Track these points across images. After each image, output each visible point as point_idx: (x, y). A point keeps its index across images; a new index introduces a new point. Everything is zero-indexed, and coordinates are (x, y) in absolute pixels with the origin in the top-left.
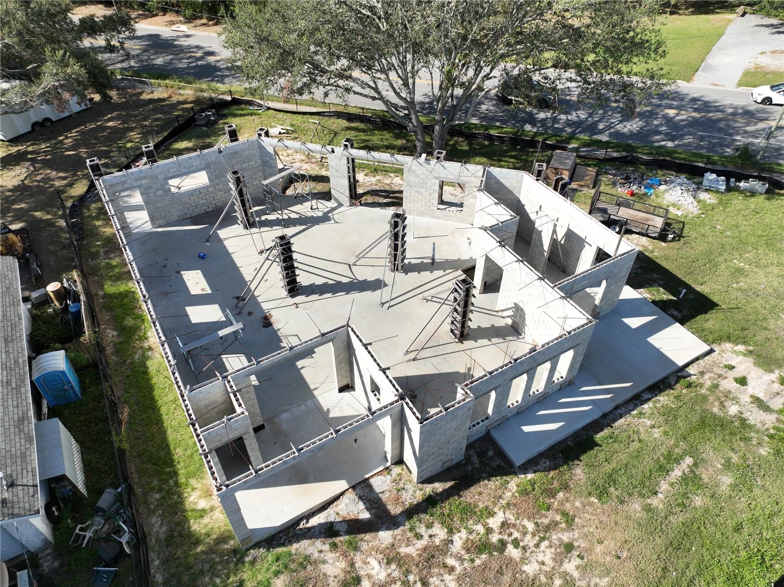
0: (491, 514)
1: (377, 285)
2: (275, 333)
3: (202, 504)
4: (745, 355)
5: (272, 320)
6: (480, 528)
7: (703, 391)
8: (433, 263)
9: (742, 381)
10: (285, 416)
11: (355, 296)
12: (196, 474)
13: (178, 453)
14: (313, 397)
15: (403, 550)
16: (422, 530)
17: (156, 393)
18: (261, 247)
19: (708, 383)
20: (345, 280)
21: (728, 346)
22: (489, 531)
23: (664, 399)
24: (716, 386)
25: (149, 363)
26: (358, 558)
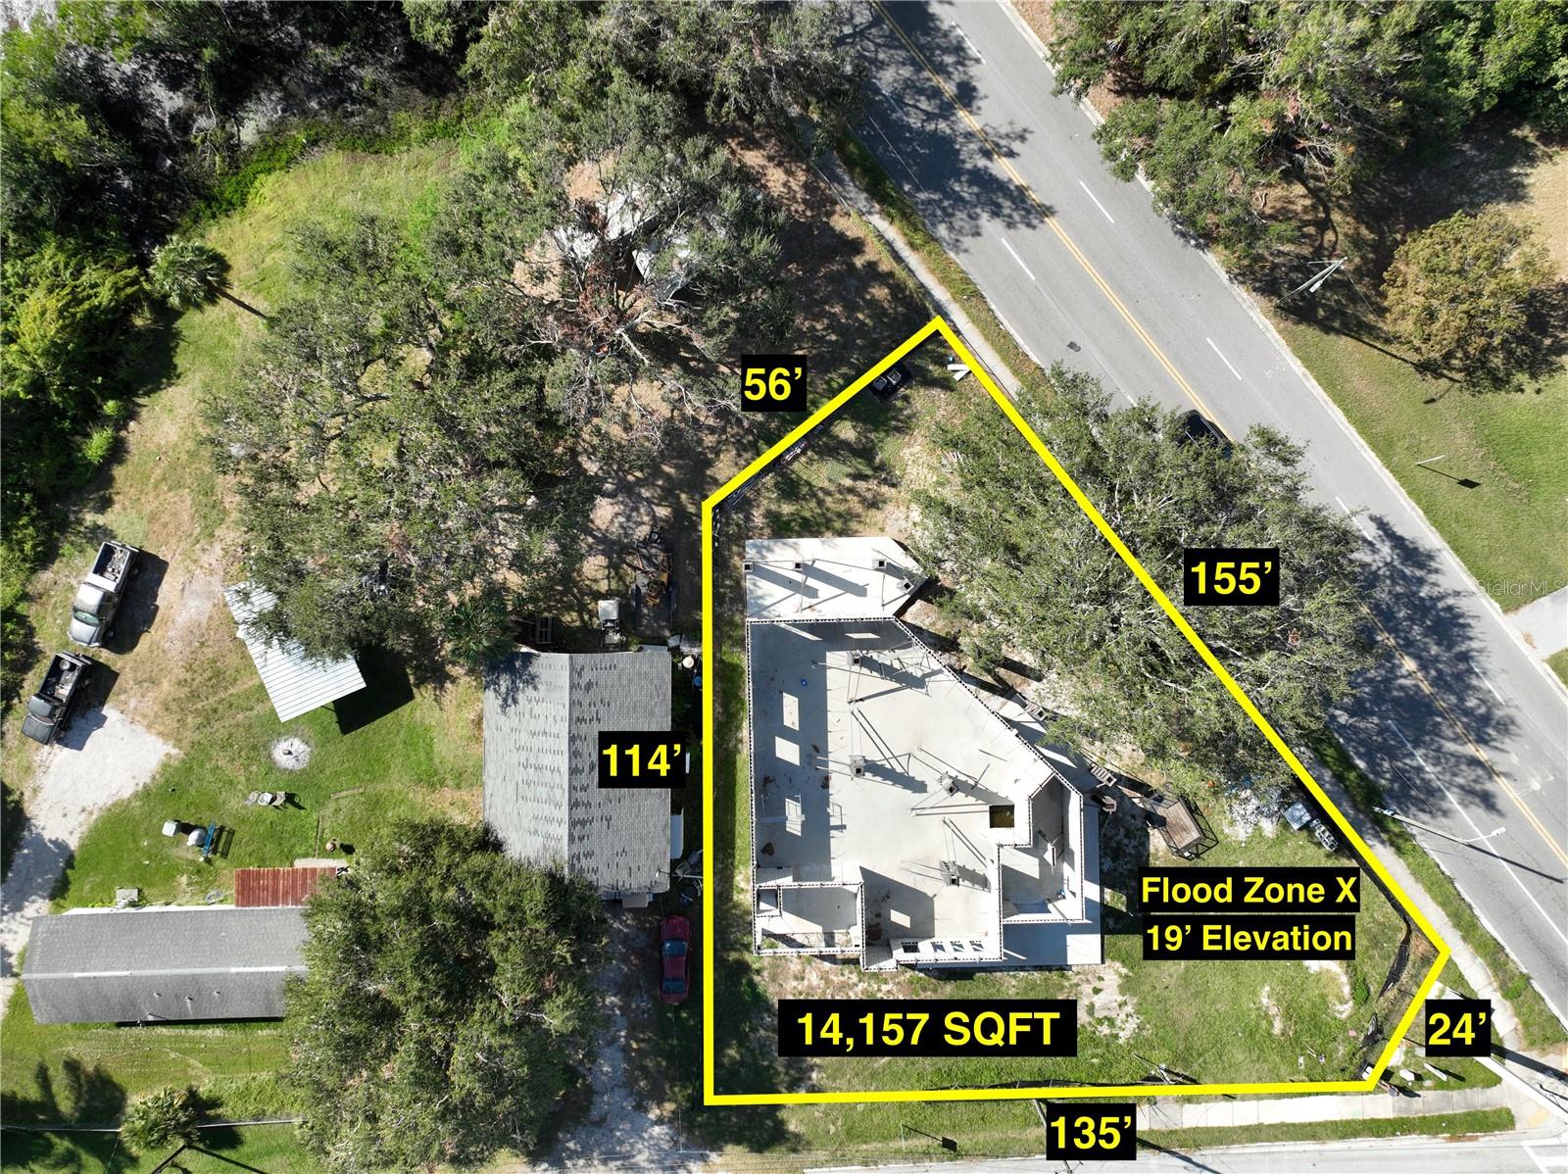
0: (886, 982)
1: (919, 787)
2: (828, 795)
3: (742, 885)
4: (1120, 975)
5: (831, 782)
6: (876, 987)
7: (1066, 984)
8: (973, 787)
9: (1097, 991)
10: (806, 868)
11: (898, 790)
12: (745, 863)
13: (739, 842)
14: (829, 863)
15: (832, 977)
16: (846, 972)
17: (737, 788)
18: (852, 696)
19: (1075, 980)
20: (899, 770)
21: (1118, 965)
22: (879, 990)
23: (1037, 975)
24: (1078, 985)
25: (738, 757)
26: (808, 968)
